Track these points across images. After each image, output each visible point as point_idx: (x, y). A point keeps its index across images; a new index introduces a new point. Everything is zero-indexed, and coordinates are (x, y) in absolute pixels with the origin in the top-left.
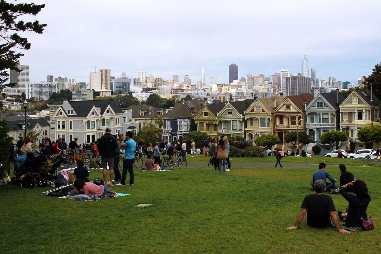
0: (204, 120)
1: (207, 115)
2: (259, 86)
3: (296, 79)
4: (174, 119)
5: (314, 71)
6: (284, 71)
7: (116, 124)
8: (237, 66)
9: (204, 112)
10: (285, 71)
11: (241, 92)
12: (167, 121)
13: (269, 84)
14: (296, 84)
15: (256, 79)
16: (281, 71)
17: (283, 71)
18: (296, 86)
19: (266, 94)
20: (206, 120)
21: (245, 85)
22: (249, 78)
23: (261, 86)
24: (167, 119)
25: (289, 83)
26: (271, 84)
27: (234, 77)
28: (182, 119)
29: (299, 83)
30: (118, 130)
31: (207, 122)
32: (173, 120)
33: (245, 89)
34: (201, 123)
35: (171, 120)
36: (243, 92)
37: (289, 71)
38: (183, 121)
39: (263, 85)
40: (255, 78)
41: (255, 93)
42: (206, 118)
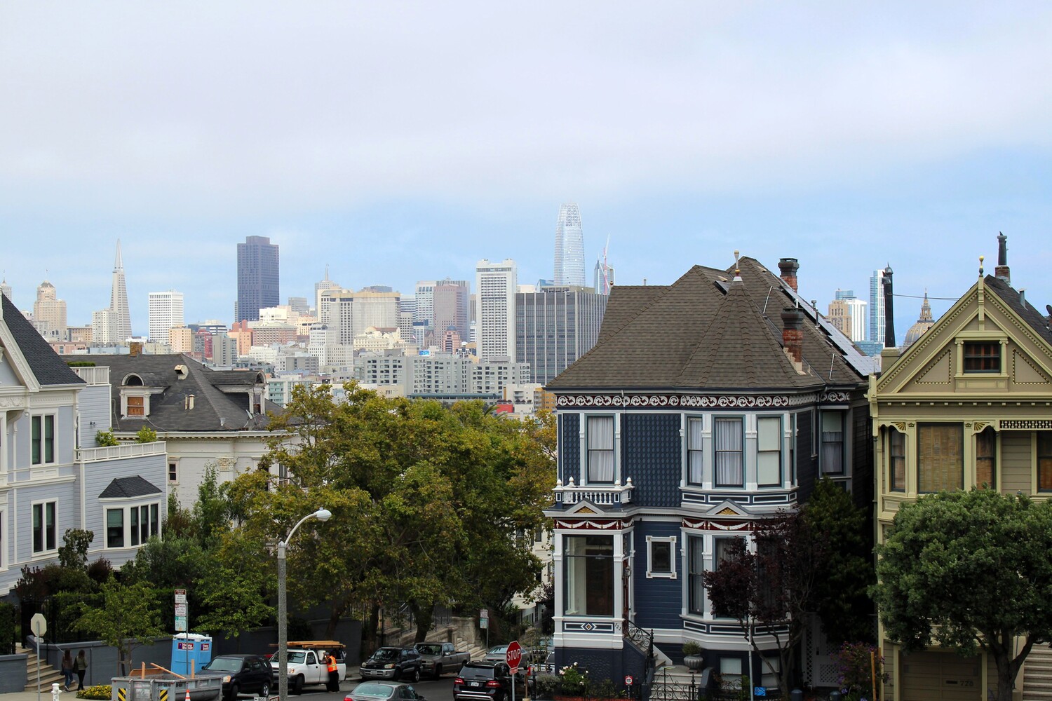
0: (968, 405)
1: (994, 365)
2: (377, 334)
3: (561, 301)
4: (654, 401)
5: (606, 273)
6: (488, 270)
7: (37, 460)
8: (276, 247)
9: (960, 343)
10: (496, 270)
11: (308, 359)
12: (589, 417)
13: (416, 327)
14: (560, 323)
15: (363, 304)
16: (479, 270)
17: (485, 270)
18: (561, 330)
19: (433, 366)
20: (982, 405)
21: (320, 326)
22: (334, 300)
23: (386, 335)
24: (594, 407)
25: (530, 316)
26: (422, 328)
27: (260, 297)
28: (740, 402)
29: (571, 319)
30: (44, 502)
31: (994, 421)
32: (649, 407)
33: (322, 344)
34: (932, 430)
35: (630, 407)
36: (315, 359)
37: (513, 270)
38: (750, 417)
39: (394, 330)
40: (361, 301)
41: (387, 361)
42: (982, 385)
